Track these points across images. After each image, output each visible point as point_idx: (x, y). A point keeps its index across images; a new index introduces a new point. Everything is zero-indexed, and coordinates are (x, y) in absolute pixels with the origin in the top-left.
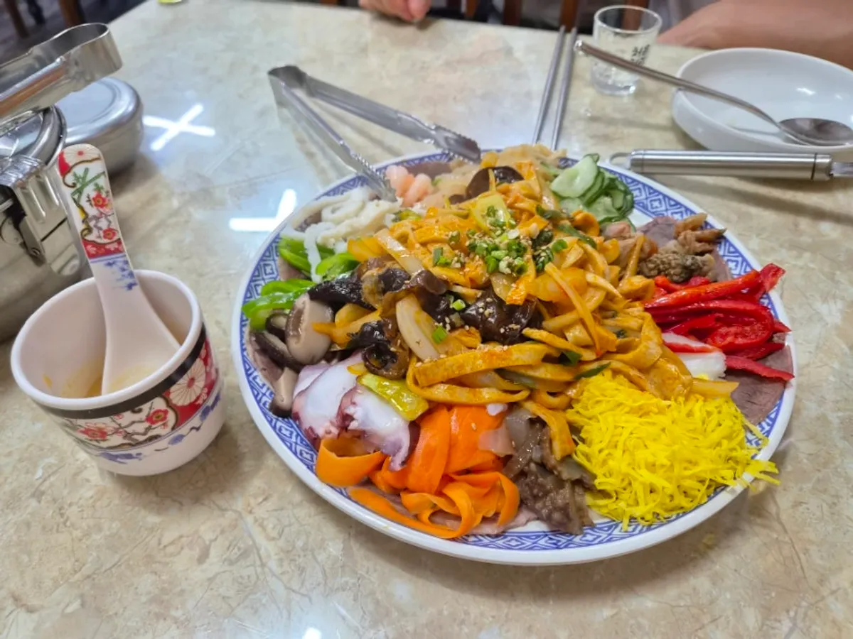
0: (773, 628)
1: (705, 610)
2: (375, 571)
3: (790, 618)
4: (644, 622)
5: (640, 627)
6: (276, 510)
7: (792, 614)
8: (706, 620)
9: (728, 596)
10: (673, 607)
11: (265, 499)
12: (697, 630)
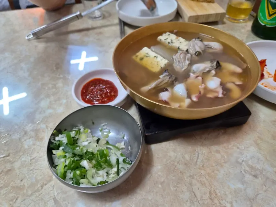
0: (193, 157)
1: (175, 161)
2: (69, 203)
3: (197, 152)
4: (160, 173)
5: (159, 175)
6: (22, 201)
7: (197, 151)
8: (176, 164)
9: (179, 154)
10: (166, 165)
11: (17, 199)
12: (175, 168)
